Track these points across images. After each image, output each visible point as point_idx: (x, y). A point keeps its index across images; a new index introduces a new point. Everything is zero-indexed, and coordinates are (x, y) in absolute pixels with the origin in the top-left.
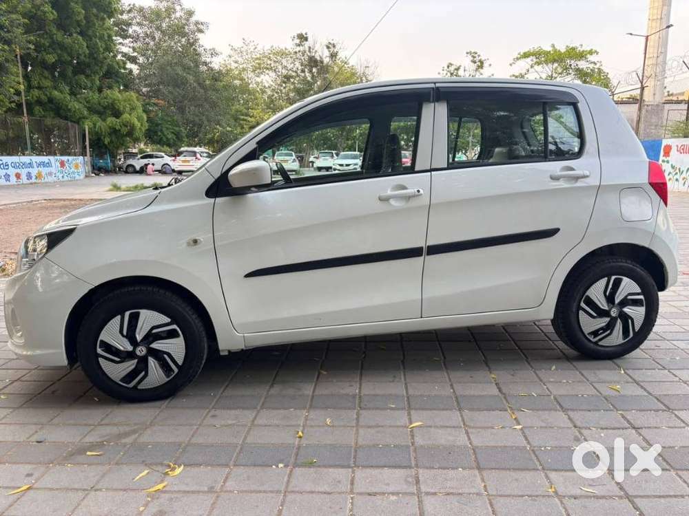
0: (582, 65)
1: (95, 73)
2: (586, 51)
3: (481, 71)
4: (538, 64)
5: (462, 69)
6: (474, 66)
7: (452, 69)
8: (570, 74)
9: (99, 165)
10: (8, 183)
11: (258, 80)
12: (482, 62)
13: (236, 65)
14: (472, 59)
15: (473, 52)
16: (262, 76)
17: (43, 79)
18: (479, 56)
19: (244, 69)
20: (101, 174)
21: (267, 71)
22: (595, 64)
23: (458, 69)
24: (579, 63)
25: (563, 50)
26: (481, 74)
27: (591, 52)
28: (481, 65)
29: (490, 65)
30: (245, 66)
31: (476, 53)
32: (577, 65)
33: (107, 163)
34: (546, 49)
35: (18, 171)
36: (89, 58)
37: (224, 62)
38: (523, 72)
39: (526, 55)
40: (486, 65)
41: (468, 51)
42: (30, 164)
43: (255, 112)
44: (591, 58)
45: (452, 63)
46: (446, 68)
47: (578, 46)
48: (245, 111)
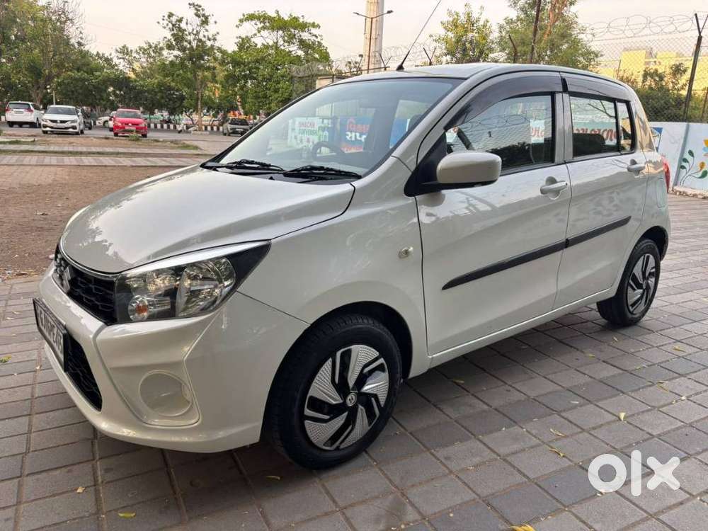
0: (305, 36)
2: (310, 23)
3: (207, 27)
4: (264, 28)
5: (184, 21)
6: (198, 21)
7: (174, 19)
8: (294, 44)
12: (207, 18)
14: (196, 11)
15: (196, 4)
18: (203, 10)
22: (317, 37)
23: (180, 20)
24: (301, 33)
25: (286, 18)
26: (207, 31)
27: (314, 25)
28: (205, 21)
29: (216, 22)
31: (200, 6)
32: (300, 36)
34: (270, 15)
38: (249, 35)
39: (251, 17)
40: (211, 20)
41: (191, 2)
44: (314, 31)
45: (174, 13)
46: (166, 17)
47: (300, 16)
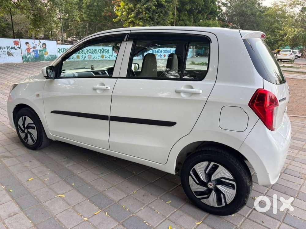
1: (206, 12)
9: (199, 52)
10: (161, 58)
11: (292, 10)
13: (281, 3)
16: (294, 8)
17: (185, 16)
19: (285, 5)
20: (199, 57)
21: (298, 6)
30: (285, 3)
33: (202, 52)
35: (165, 54)
36: (204, 6)
37: (274, 2)
42: (170, 51)
43: (285, 28)
48: (280, 27)
